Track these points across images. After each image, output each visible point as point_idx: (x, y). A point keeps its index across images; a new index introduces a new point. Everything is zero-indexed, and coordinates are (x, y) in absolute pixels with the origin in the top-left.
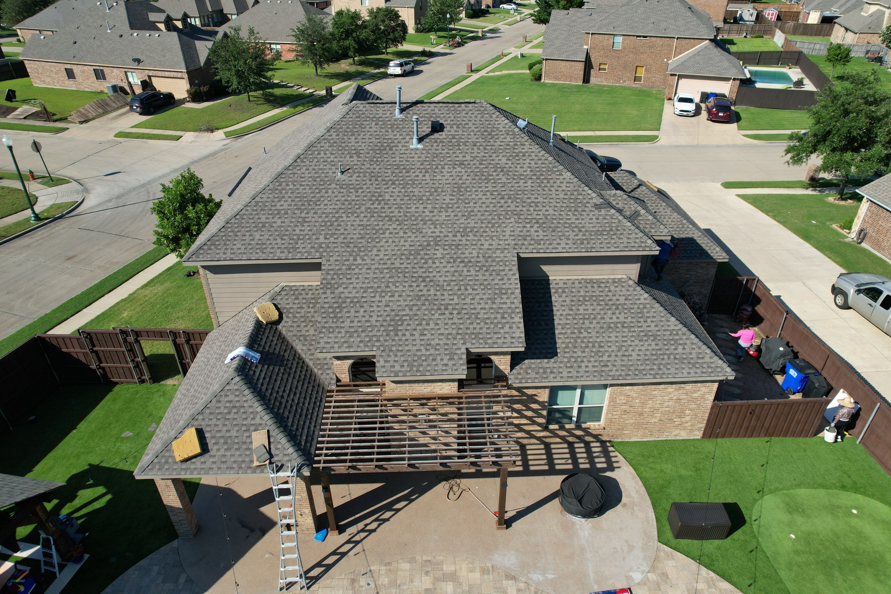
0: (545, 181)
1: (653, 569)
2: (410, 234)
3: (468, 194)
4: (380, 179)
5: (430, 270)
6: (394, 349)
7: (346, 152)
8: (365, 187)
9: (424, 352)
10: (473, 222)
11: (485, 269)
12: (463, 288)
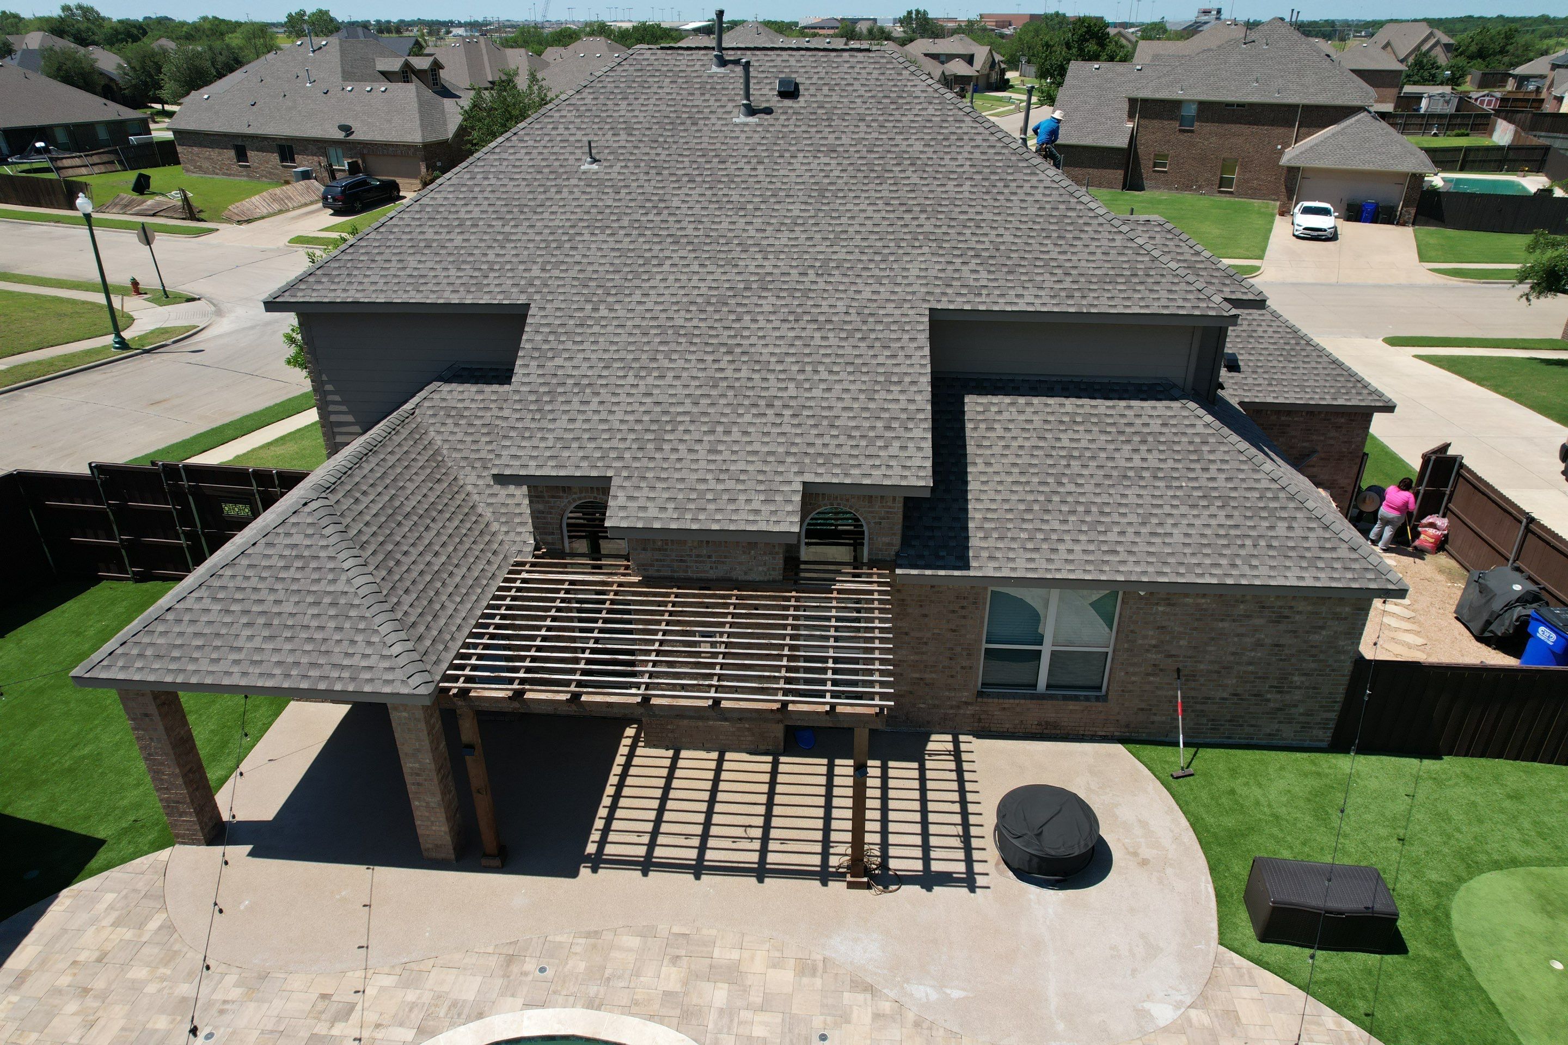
0: (1000, 184)
1: (1202, 1000)
2: (711, 268)
3: (838, 201)
4: (666, 172)
5: (746, 333)
6: (650, 475)
7: (607, 127)
8: (635, 184)
9: (712, 484)
10: (844, 250)
11: (859, 335)
12: (809, 368)
